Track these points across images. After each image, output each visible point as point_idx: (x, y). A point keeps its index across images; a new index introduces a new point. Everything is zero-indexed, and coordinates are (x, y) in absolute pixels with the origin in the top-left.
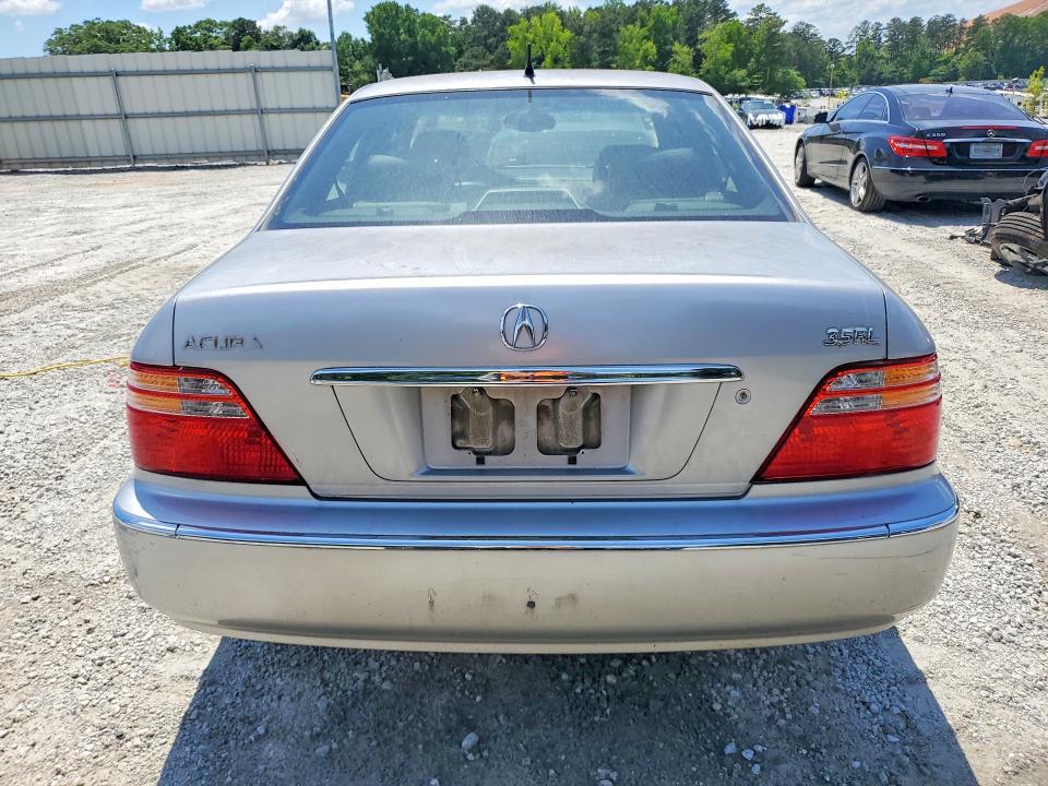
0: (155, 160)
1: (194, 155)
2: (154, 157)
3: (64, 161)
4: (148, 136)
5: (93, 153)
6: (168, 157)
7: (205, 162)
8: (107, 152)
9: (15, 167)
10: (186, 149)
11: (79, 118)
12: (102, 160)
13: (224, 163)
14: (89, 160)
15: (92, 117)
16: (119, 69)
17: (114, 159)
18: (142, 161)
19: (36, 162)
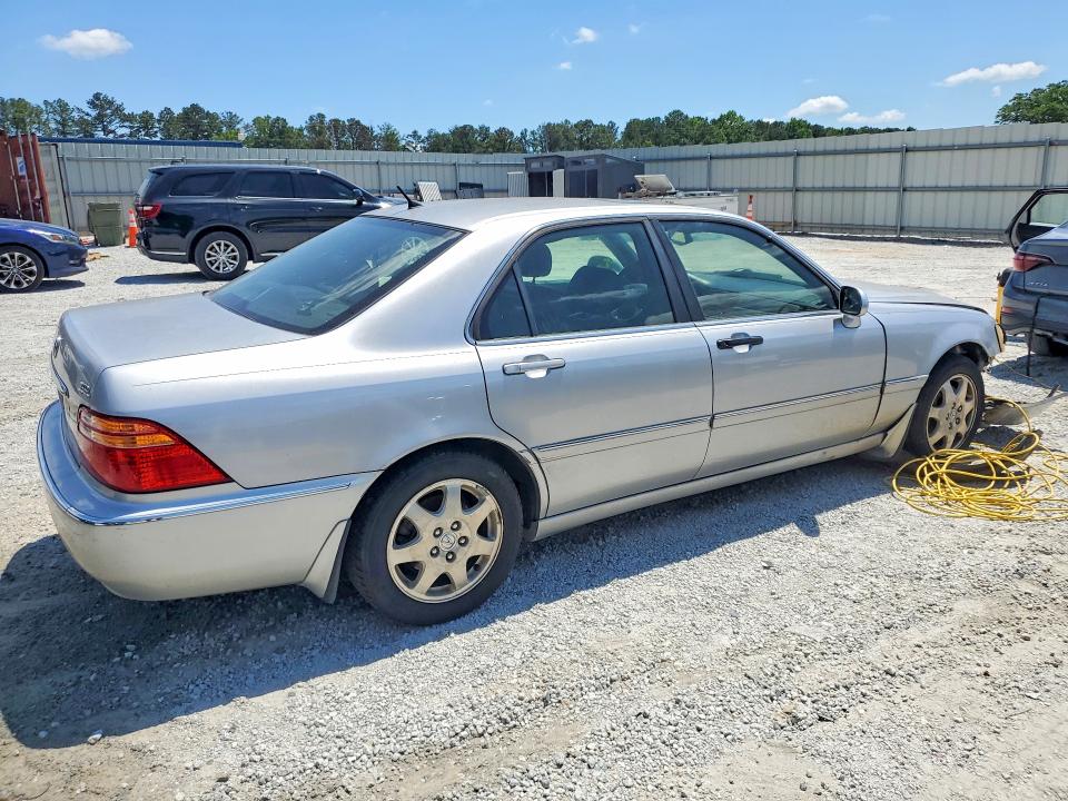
0: (920, 232)
1: (958, 231)
2: (920, 230)
3: (844, 227)
4: (921, 209)
5: (868, 222)
6: (932, 230)
7: (968, 238)
8: (879, 222)
9: (805, 230)
10: (953, 224)
11: (865, 189)
12: (875, 228)
13: (988, 241)
14: (862, 228)
15: (876, 189)
16: (911, 145)
17: (884, 229)
18: (908, 232)
19: (822, 227)
